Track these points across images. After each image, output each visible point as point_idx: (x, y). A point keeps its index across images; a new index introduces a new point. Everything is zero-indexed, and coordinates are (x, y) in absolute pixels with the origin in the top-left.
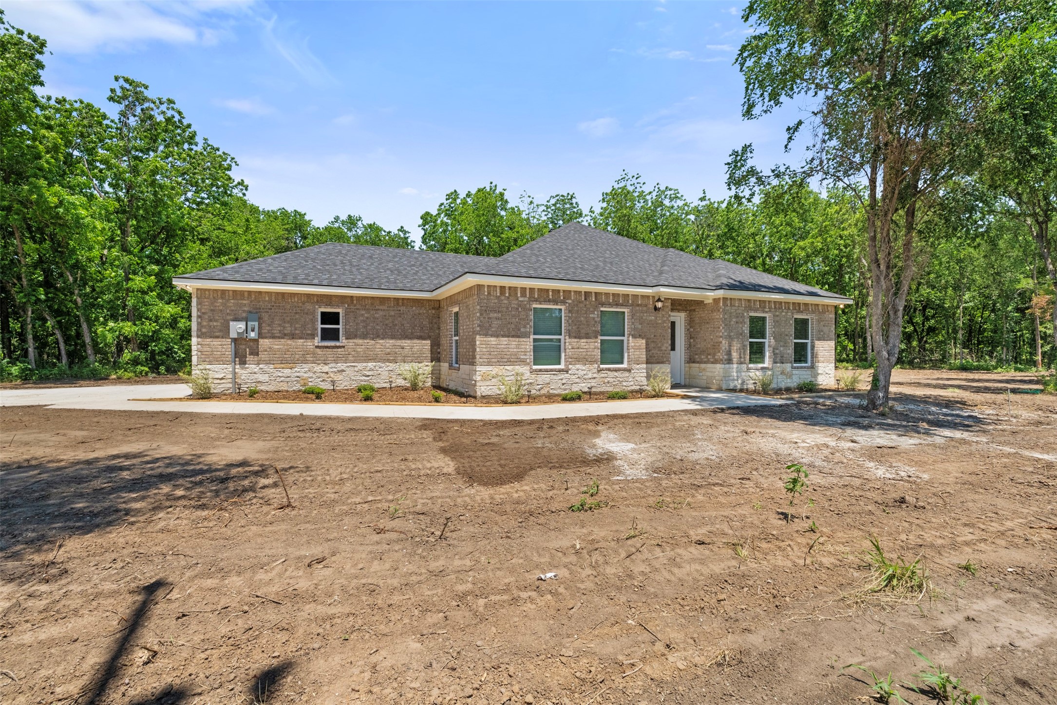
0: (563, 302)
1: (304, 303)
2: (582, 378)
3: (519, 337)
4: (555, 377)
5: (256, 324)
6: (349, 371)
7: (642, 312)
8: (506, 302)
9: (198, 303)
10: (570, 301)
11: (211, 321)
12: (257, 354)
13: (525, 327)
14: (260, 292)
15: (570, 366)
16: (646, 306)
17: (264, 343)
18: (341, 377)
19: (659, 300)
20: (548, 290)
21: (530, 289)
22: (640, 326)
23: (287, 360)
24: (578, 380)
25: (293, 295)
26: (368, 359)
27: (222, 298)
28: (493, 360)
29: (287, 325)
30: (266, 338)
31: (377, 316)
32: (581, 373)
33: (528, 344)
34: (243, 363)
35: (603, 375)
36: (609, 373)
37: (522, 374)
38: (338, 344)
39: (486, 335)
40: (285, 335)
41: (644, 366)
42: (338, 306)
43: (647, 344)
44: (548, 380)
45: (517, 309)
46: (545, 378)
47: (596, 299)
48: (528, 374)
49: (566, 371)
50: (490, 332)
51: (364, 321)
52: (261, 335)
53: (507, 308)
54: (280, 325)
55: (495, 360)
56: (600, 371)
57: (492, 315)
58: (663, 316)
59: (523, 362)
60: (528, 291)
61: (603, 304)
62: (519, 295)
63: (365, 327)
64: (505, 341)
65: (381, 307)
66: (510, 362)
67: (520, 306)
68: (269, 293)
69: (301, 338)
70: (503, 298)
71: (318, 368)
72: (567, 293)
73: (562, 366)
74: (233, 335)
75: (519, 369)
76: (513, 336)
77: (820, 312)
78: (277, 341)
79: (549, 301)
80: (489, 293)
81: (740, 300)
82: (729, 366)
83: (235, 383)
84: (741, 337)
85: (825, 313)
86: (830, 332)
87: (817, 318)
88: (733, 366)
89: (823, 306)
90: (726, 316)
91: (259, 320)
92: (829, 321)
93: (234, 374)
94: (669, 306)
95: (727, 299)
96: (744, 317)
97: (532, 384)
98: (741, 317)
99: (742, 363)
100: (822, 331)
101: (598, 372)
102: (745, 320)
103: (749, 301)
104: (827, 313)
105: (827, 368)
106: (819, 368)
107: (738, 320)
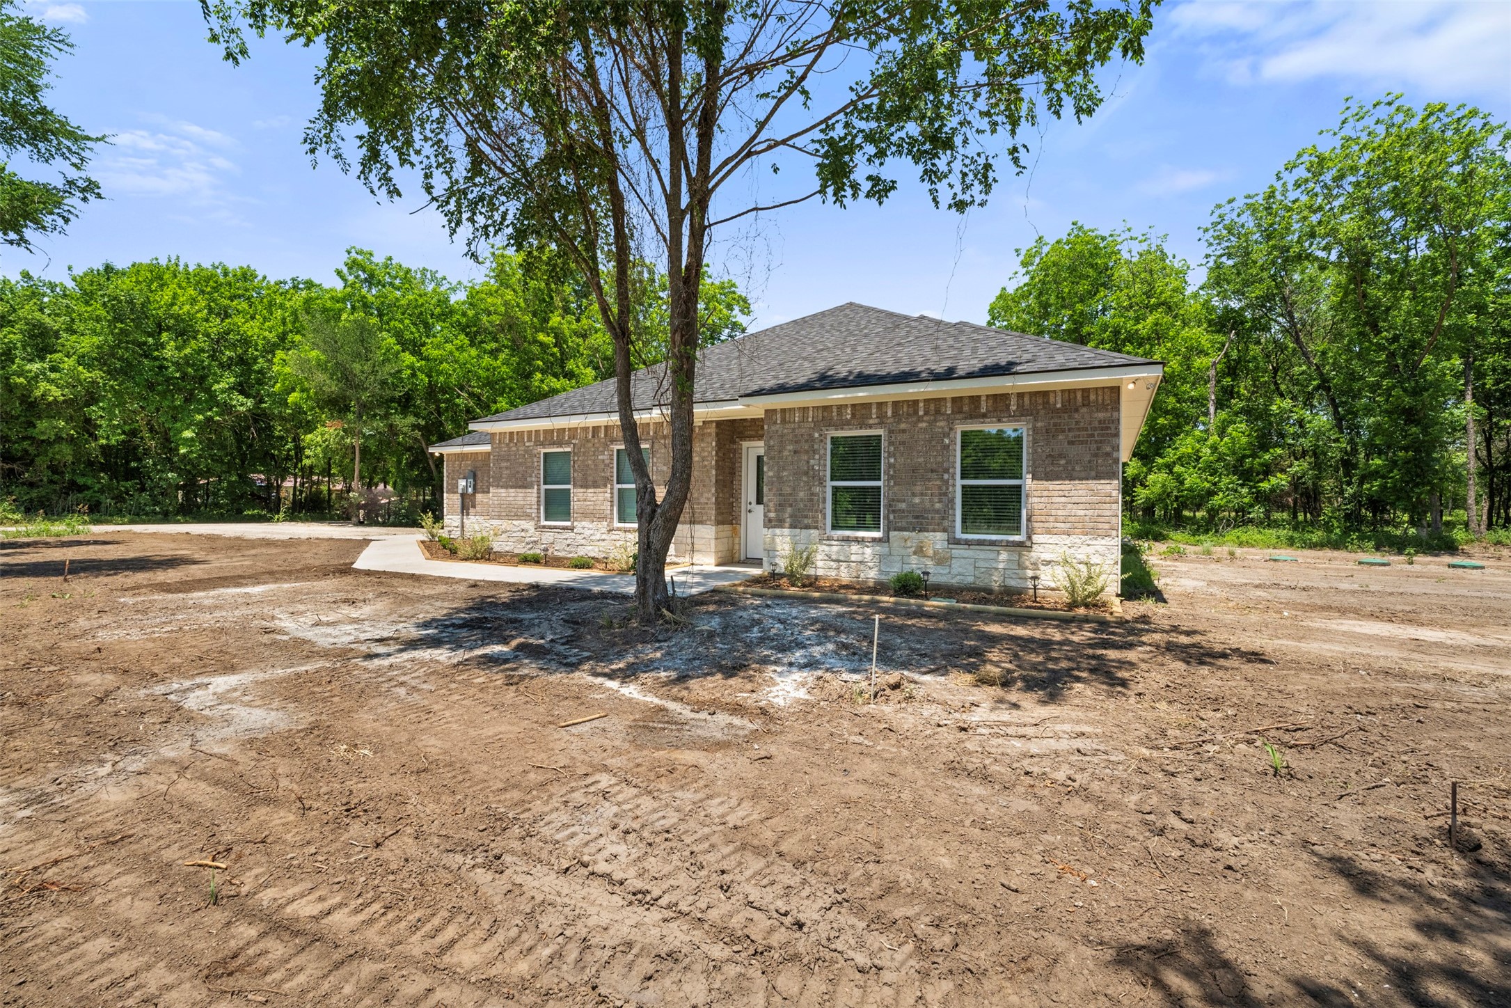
0: (569, 443)
2: (590, 540)
3: (527, 487)
4: (557, 536)
5: (472, 481)
8: (514, 449)
9: (447, 466)
10: (576, 441)
11: (452, 479)
13: (531, 475)
14: (477, 453)
15: (577, 524)
20: (553, 431)
21: (536, 431)
24: (583, 542)
27: (459, 461)
28: (503, 514)
32: (588, 533)
33: (534, 497)
34: (467, 515)
35: (614, 537)
36: (622, 534)
37: (528, 531)
39: (498, 487)
44: (551, 539)
45: (526, 456)
46: (548, 537)
47: (606, 435)
48: (532, 530)
49: (572, 529)
50: (501, 484)
52: (474, 490)
53: (516, 456)
55: (505, 514)
57: (503, 465)
59: (527, 516)
61: (613, 441)
62: (526, 439)
64: (513, 492)
66: (517, 516)
67: (526, 451)
68: (481, 454)
70: (512, 445)
72: (573, 431)
73: (568, 523)
74: (460, 491)
75: (524, 524)
76: (520, 487)
77: (1054, 411)
79: (555, 443)
80: (500, 441)
81: (804, 410)
82: (778, 531)
83: (463, 531)
84: (805, 479)
85: (1077, 410)
86: (1096, 455)
87: (1039, 425)
88: (786, 531)
89: (1069, 393)
90: (772, 443)
91: (475, 477)
92: (1095, 429)
93: (463, 523)
94: (710, 434)
95: (775, 410)
96: (813, 440)
97: (535, 542)
98: (807, 441)
99: (807, 527)
100: (1061, 456)
101: (610, 531)
102: (816, 447)
103: (826, 408)
104: (1084, 410)
105: (1084, 549)
106: (1046, 547)
107: (798, 447)
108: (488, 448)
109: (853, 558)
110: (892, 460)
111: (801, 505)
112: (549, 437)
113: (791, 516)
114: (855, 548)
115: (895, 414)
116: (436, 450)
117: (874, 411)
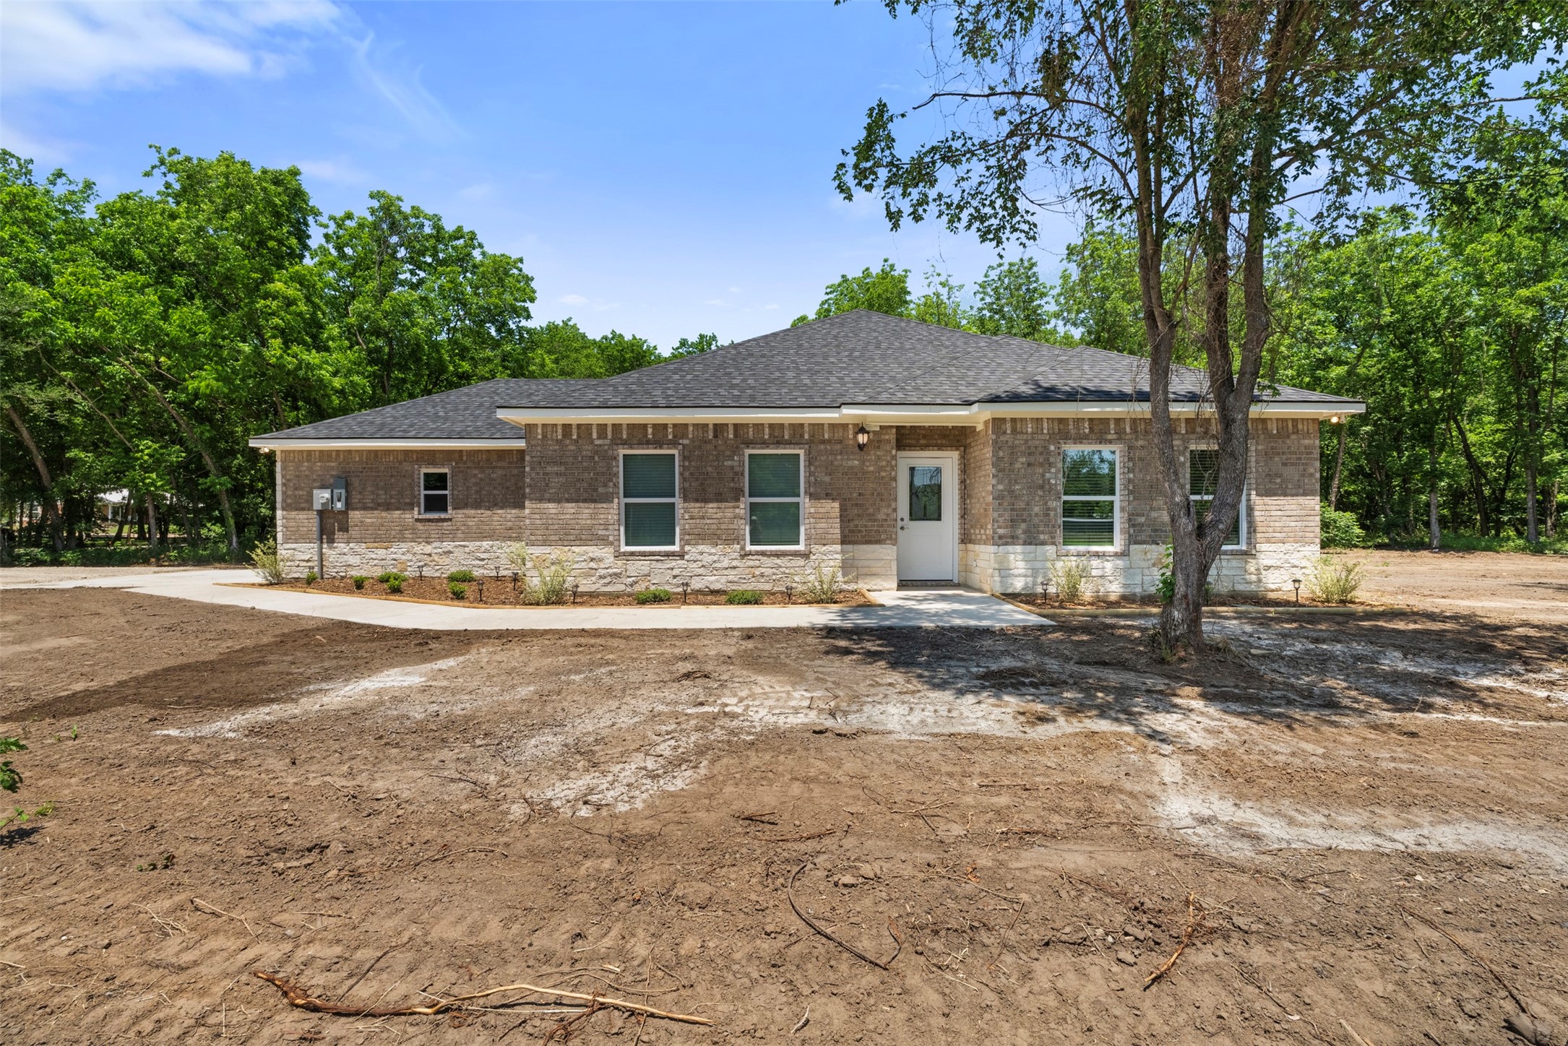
0: (673, 444)
1: (400, 463)
2: (712, 568)
3: (595, 501)
4: (659, 565)
5: (343, 491)
6: (458, 553)
7: (832, 453)
8: (572, 448)
9: (283, 468)
10: (686, 442)
11: (296, 489)
12: (347, 531)
13: (605, 486)
14: (350, 451)
15: (687, 548)
16: (840, 442)
17: (355, 515)
18: (447, 561)
19: (862, 430)
20: (645, 426)
21: (614, 425)
22: (827, 479)
23: (382, 538)
24: (701, 571)
25: (388, 452)
26: (482, 537)
27: (308, 461)
28: (553, 538)
29: (381, 492)
30: (356, 509)
31: (494, 476)
32: (707, 559)
33: (612, 512)
34: (331, 541)
35: (751, 563)
36: (764, 559)
37: (601, 560)
38: (443, 516)
39: (541, 500)
40: (379, 505)
41: (838, 547)
42: (443, 465)
43: (843, 509)
44: (646, 570)
45: (593, 458)
46: (642, 566)
47: (736, 435)
48: (610, 559)
49: (681, 555)
50: (547, 496)
51: (476, 484)
52: (349, 506)
53: (575, 458)
54: (373, 492)
55: (556, 538)
56: (745, 555)
57: (549, 469)
58: (879, 458)
59: (604, 541)
60: (609, 429)
61: (749, 444)
62: (595, 435)
63: (478, 492)
64: (570, 508)
65: (500, 464)
66: (581, 540)
67: (596, 452)
68: (359, 452)
69: (398, 509)
70: (568, 442)
71: (418, 548)
72: (681, 429)
73: (676, 548)
74: (317, 506)
75: (593, 551)
76: (585, 501)
77: (1271, 436)
78: (369, 514)
79: (648, 443)
80: (544, 436)
81: (1038, 421)
82: (1010, 548)
83: (322, 566)
84: (1040, 493)
85: (1288, 437)
86: (1303, 476)
87: (1260, 447)
88: (1019, 548)
89: (1282, 421)
90: (1001, 454)
91: (347, 486)
92: (1301, 453)
93: (321, 555)
94: (889, 441)
95: (1004, 419)
96: (1049, 453)
97: (617, 575)
98: (1041, 454)
99: (1043, 543)
100: (1277, 475)
101: (743, 557)
102: (1052, 460)
103: (1061, 421)
104: (1294, 437)
105: (1296, 555)
106: (1268, 554)
107: (1032, 459)
108: (521, 444)
109: (1094, 573)
110: (1131, 476)
111: (1036, 520)
112: (637, 433)
113: (1025, 532)
114: (1095, 563)
115: (1134, 430)
116: (264, 445)
117: (1112, 426)
